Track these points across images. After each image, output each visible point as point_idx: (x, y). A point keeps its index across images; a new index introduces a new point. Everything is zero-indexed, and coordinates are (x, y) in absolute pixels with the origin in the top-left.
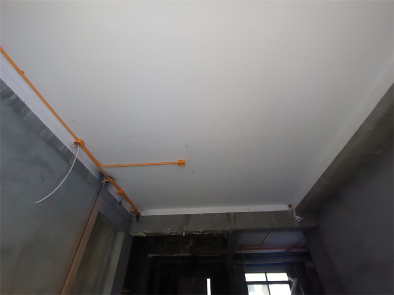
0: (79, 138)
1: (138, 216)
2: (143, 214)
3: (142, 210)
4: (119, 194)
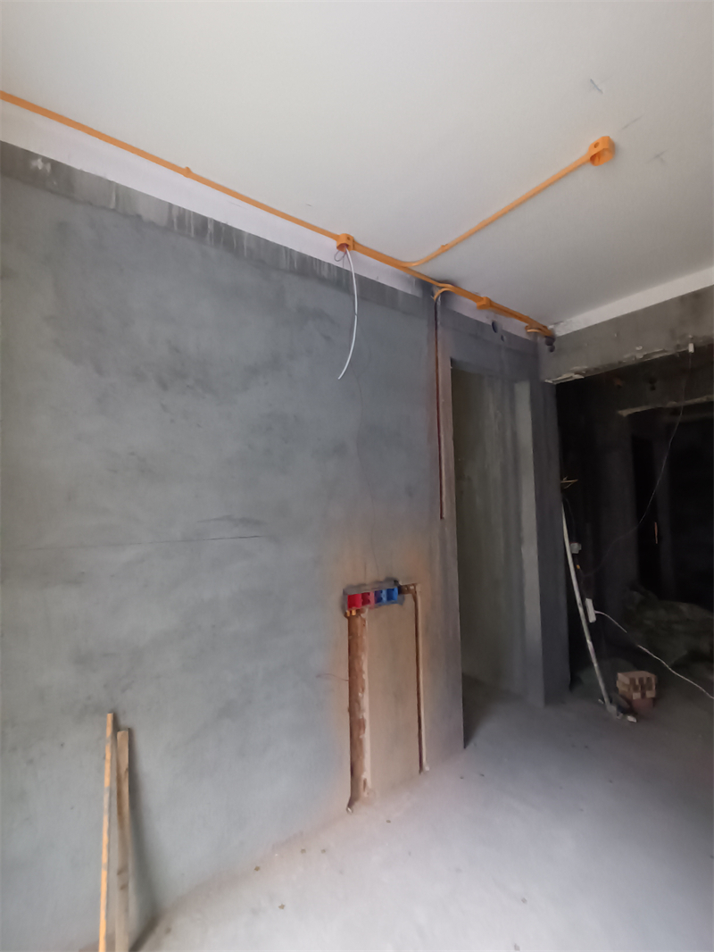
0: (339, 234)
1: (551, 339)
2: (560, 331)
3: (556, 324)
4: (481, 308)
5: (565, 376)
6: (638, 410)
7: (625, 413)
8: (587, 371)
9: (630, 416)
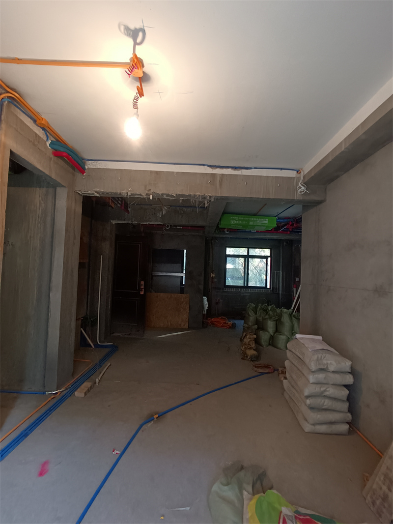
2: (90, 166)
3: (88, 160)
5: (90, 192)
6: (120, 222)
7: (114, 222)
8: (103, 193)
9: (115, 224)
